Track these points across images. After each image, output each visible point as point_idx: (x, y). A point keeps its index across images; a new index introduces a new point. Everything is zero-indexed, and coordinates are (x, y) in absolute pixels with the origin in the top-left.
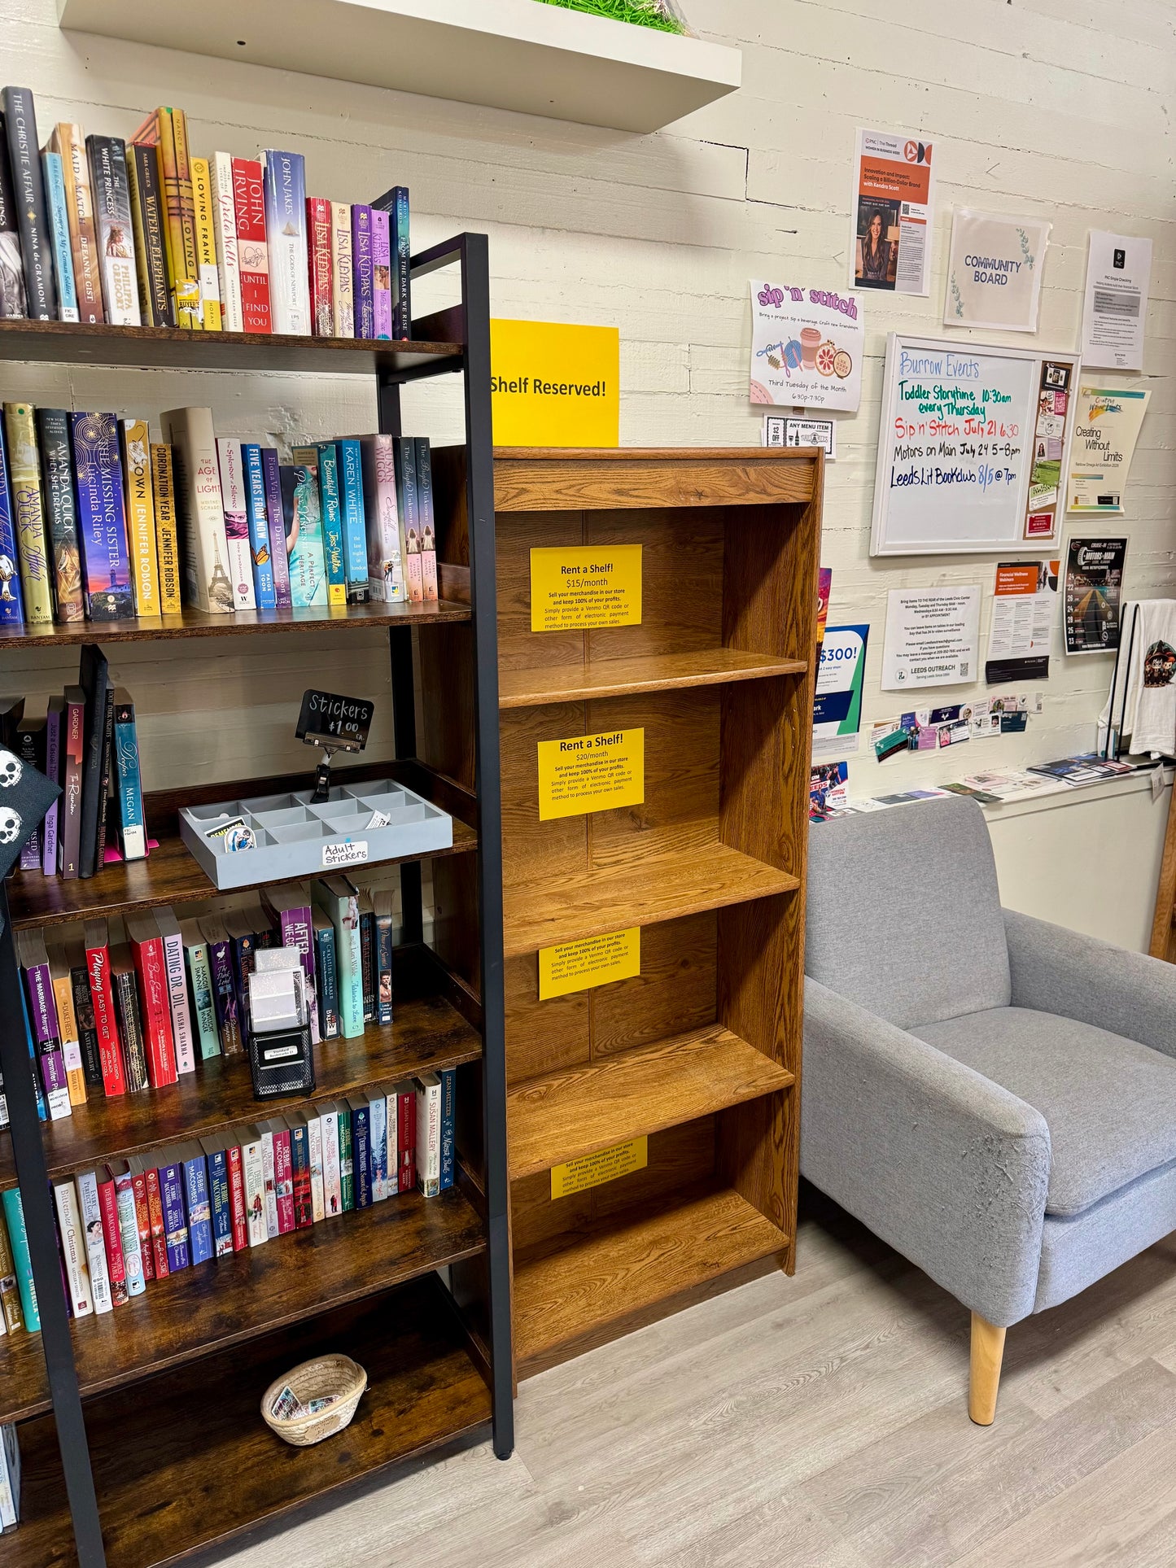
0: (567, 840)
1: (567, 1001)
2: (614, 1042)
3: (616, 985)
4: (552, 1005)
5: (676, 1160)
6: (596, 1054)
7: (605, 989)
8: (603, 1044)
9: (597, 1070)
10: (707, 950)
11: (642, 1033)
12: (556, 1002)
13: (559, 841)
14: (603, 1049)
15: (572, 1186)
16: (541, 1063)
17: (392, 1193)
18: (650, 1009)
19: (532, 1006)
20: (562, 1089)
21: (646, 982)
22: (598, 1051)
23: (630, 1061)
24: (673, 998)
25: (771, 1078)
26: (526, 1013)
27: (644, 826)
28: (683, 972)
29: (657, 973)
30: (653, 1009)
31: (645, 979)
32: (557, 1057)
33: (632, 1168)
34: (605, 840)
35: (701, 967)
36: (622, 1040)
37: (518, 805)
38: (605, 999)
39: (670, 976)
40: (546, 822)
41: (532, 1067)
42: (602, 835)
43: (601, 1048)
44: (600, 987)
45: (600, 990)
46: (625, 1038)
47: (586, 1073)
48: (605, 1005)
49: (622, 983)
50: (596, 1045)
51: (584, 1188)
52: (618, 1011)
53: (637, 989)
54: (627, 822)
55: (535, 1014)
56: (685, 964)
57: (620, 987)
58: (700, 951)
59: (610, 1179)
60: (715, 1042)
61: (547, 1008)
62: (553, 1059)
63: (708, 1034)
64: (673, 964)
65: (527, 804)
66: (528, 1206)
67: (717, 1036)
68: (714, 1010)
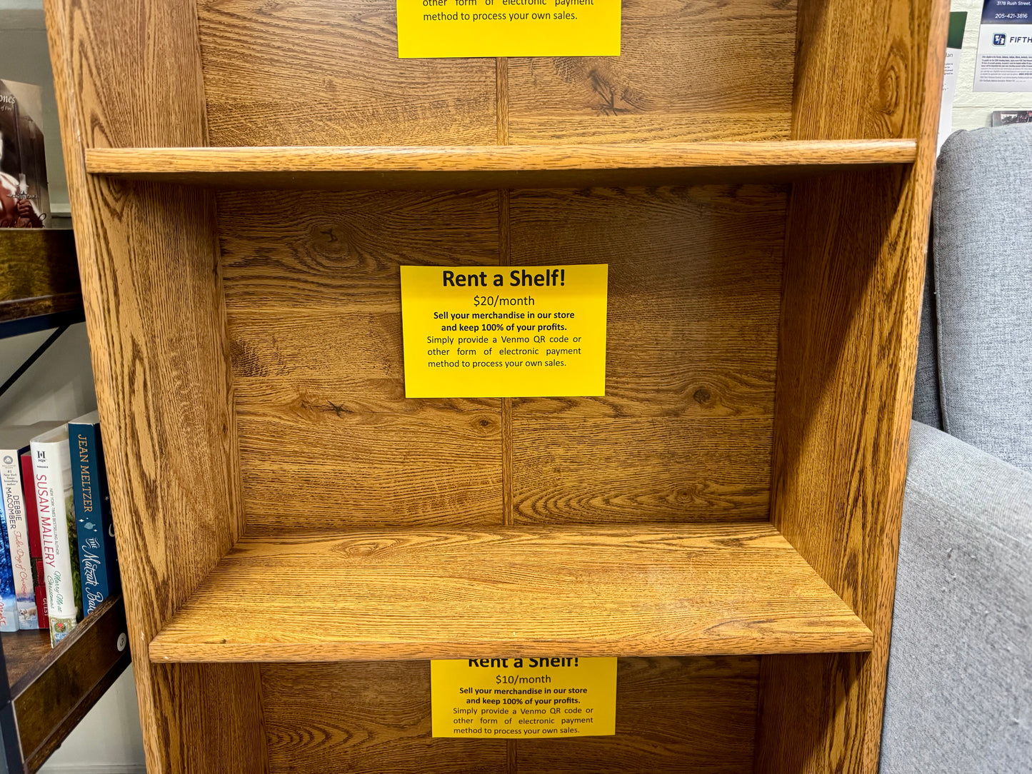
0: (456, 106)
1: (461, 411)
2: (550, 504)
3: (555, 404)
4: (431, 413)
5: (674, 742)
6: (514, 516)
7: (533, 406)
8: (529, 503)
9: (499, 537)
10: (754, 381)
11: (607, 501)
12: (440, 409)
13: (439, 105)
14: (529, 512)
15: (471, 726)
16: (413, 508)
17: (26, 626)
18: (625, 465)
19: (395, 405)
20: (414, 549)
21: (618, 412)
22: (521, 513)
23: (563, 537)
24: (673, 454)
25: (811, 624)
26: (383, 415)
27: (619, 104)
28: (697, 412)
29: (642, 400)
30: (631, 465)
31: (614, 407)
32: (443, 504)
33: (584, 731)
34: (537, 119)
35: (738, 412)
36: (568, 505)
37: (355, 19)
38: (534, 424)
39: (667, 413)
40: (411, 63)
41: (397, 510)
42: (528, 109)
43: (526, 507)
44: (524, 400)
45: (523, 408)
46: (573, 503)
47: (479, 537)
48: (535, 435)
49: (569, 403)
50: (516, 500)
51: (492, 736)
52: (561, 451)
53: (598, 421)
54: (583, 90)
55: (400, 420)
56: (701, 396)
57: (562, 410)
58: (735, 378)
59: (541, 735)
60: (741, 545)
61: (422, 415)
62: (435, 506)
63: (735, 533)
64: (676, 392)
65: (374, 21)
66: (393, 735)
67: (751, 539)
68: (764, 497)
